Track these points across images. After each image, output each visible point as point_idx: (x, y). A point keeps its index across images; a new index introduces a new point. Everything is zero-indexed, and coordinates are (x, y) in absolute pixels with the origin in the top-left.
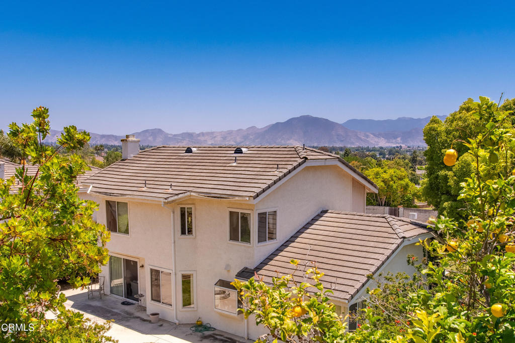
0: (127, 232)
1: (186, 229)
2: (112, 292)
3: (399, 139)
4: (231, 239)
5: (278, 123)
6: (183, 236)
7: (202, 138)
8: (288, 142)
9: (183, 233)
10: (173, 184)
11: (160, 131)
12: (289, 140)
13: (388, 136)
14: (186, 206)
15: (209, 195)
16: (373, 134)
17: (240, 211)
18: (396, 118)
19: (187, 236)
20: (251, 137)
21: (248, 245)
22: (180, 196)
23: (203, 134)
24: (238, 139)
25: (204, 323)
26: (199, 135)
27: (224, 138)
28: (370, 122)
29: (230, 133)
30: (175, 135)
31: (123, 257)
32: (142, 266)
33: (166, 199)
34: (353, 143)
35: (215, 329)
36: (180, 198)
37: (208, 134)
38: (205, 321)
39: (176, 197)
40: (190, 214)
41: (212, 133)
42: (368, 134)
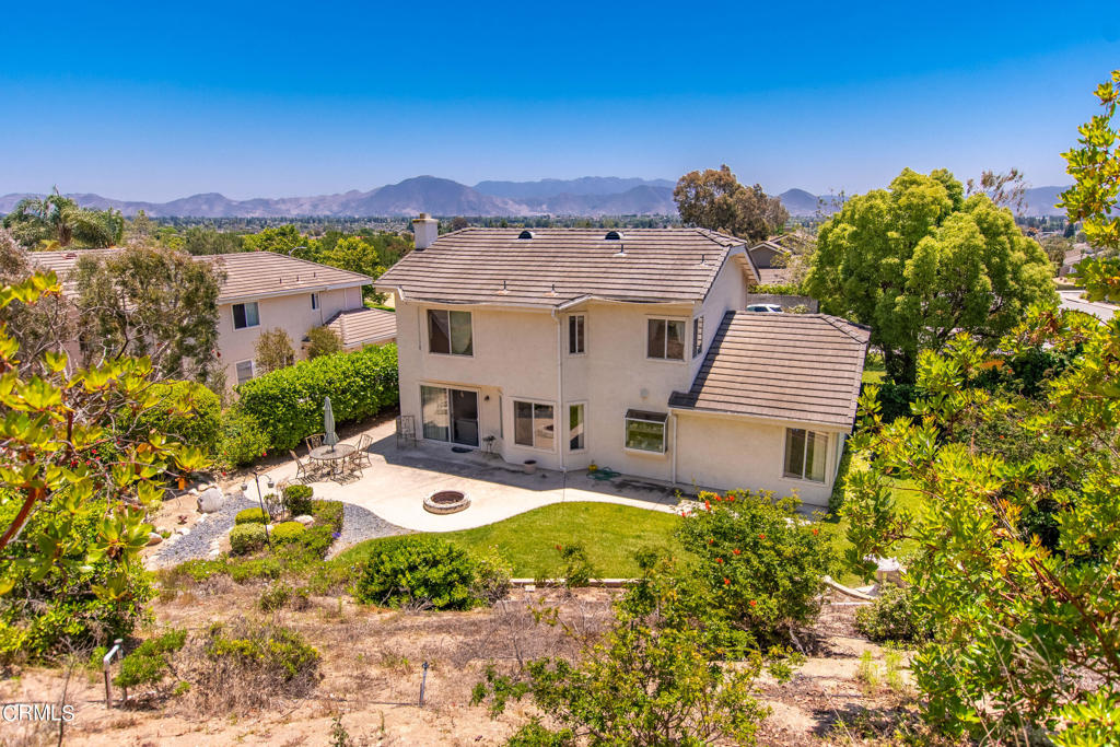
0: (469, 351)
1: (576, 343)
2: (425, 436)
3: (544, 207)
4: (651, 354)
5: (389, 186)
6: (573, 355)
7: (283, 207)
8: (404, 211)
9: (572, 350)
10: (556, 284)
11: (218, 196)
12: (404, 208)
13: (532, 203)
14: (577, 315)
15: (623, 298)
16: (512, 200)
17: (667, 319)
18: (539, 180)
19: (577, 355)
20: (353, 204)
21: (680, 362)
22: (577, 301)
23: (283, 201)
24: (335, 208)
25: (601, 467)
26: (277, 202)
27: (315, 206)
28: (509, 184)
29: (323, 199)
30: (242, 203)
31: (448, 387)
32: (487, 398)
33: (557, 306)
34: (487, 212)
35: (620, 475)
36: (577, 305)
37: (290, 200)
38: (601, 465)
39: (572, 303)
40: (581, 326)
41: (297, 200)
42: (506, 200)
